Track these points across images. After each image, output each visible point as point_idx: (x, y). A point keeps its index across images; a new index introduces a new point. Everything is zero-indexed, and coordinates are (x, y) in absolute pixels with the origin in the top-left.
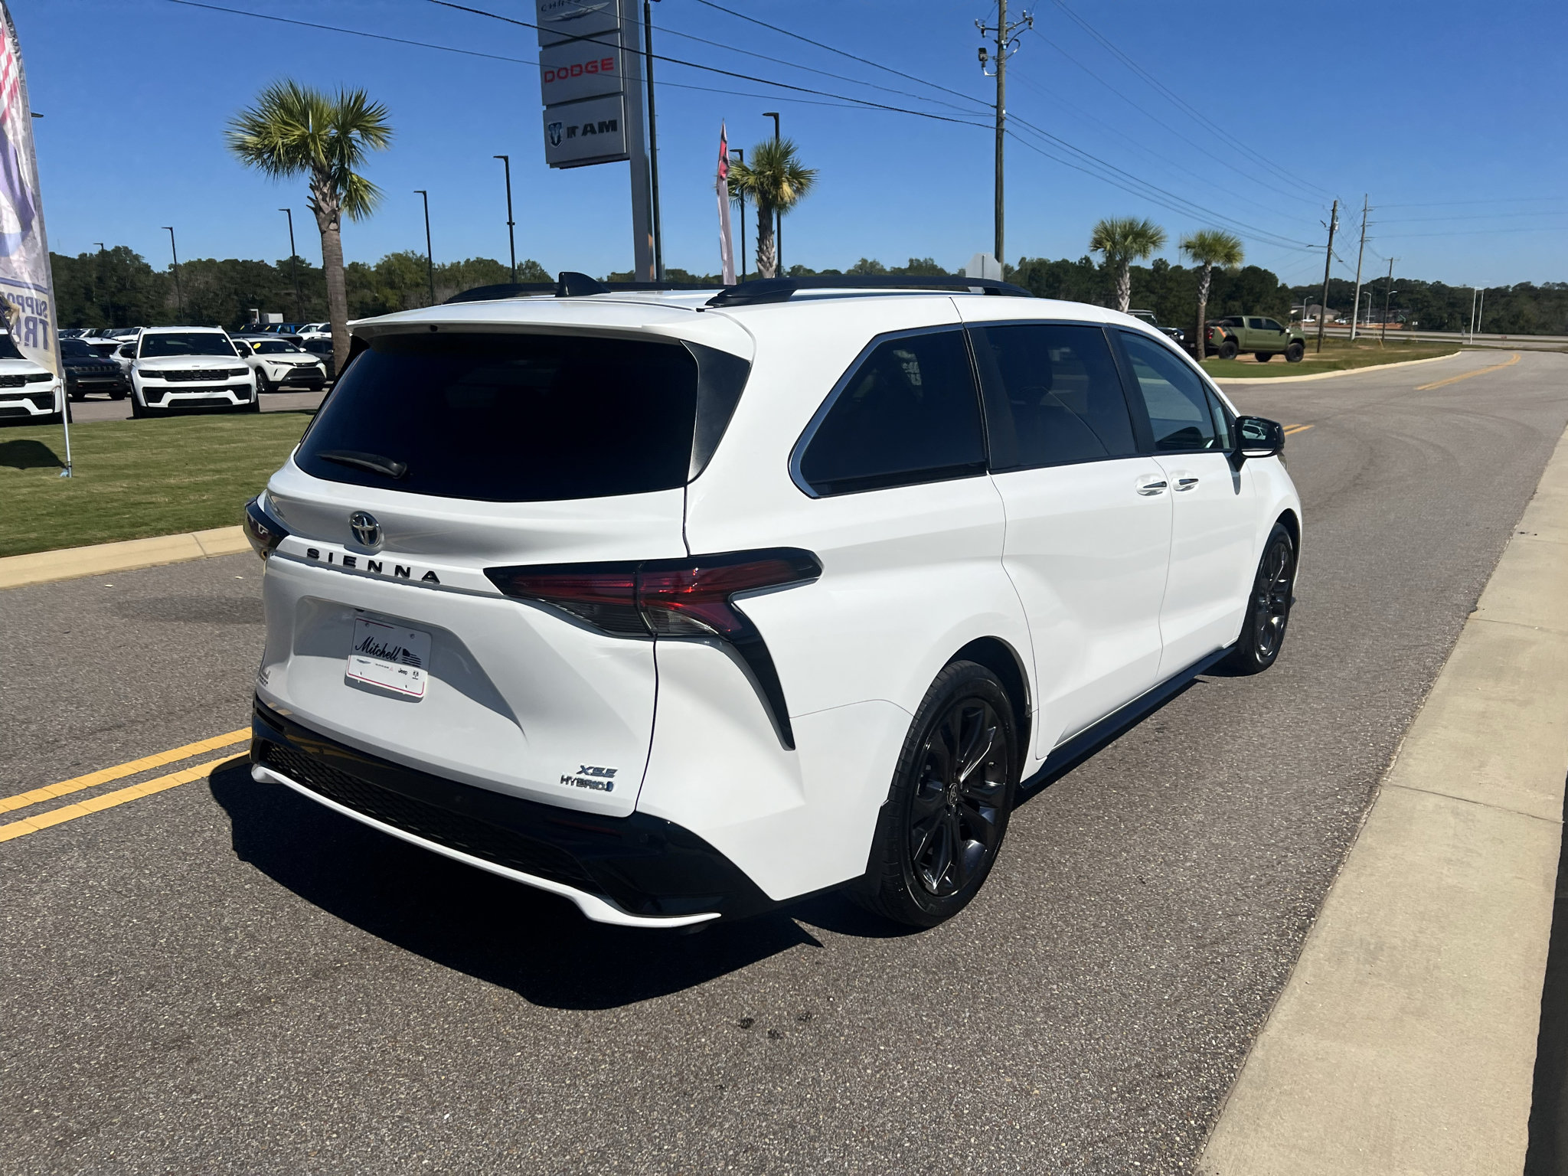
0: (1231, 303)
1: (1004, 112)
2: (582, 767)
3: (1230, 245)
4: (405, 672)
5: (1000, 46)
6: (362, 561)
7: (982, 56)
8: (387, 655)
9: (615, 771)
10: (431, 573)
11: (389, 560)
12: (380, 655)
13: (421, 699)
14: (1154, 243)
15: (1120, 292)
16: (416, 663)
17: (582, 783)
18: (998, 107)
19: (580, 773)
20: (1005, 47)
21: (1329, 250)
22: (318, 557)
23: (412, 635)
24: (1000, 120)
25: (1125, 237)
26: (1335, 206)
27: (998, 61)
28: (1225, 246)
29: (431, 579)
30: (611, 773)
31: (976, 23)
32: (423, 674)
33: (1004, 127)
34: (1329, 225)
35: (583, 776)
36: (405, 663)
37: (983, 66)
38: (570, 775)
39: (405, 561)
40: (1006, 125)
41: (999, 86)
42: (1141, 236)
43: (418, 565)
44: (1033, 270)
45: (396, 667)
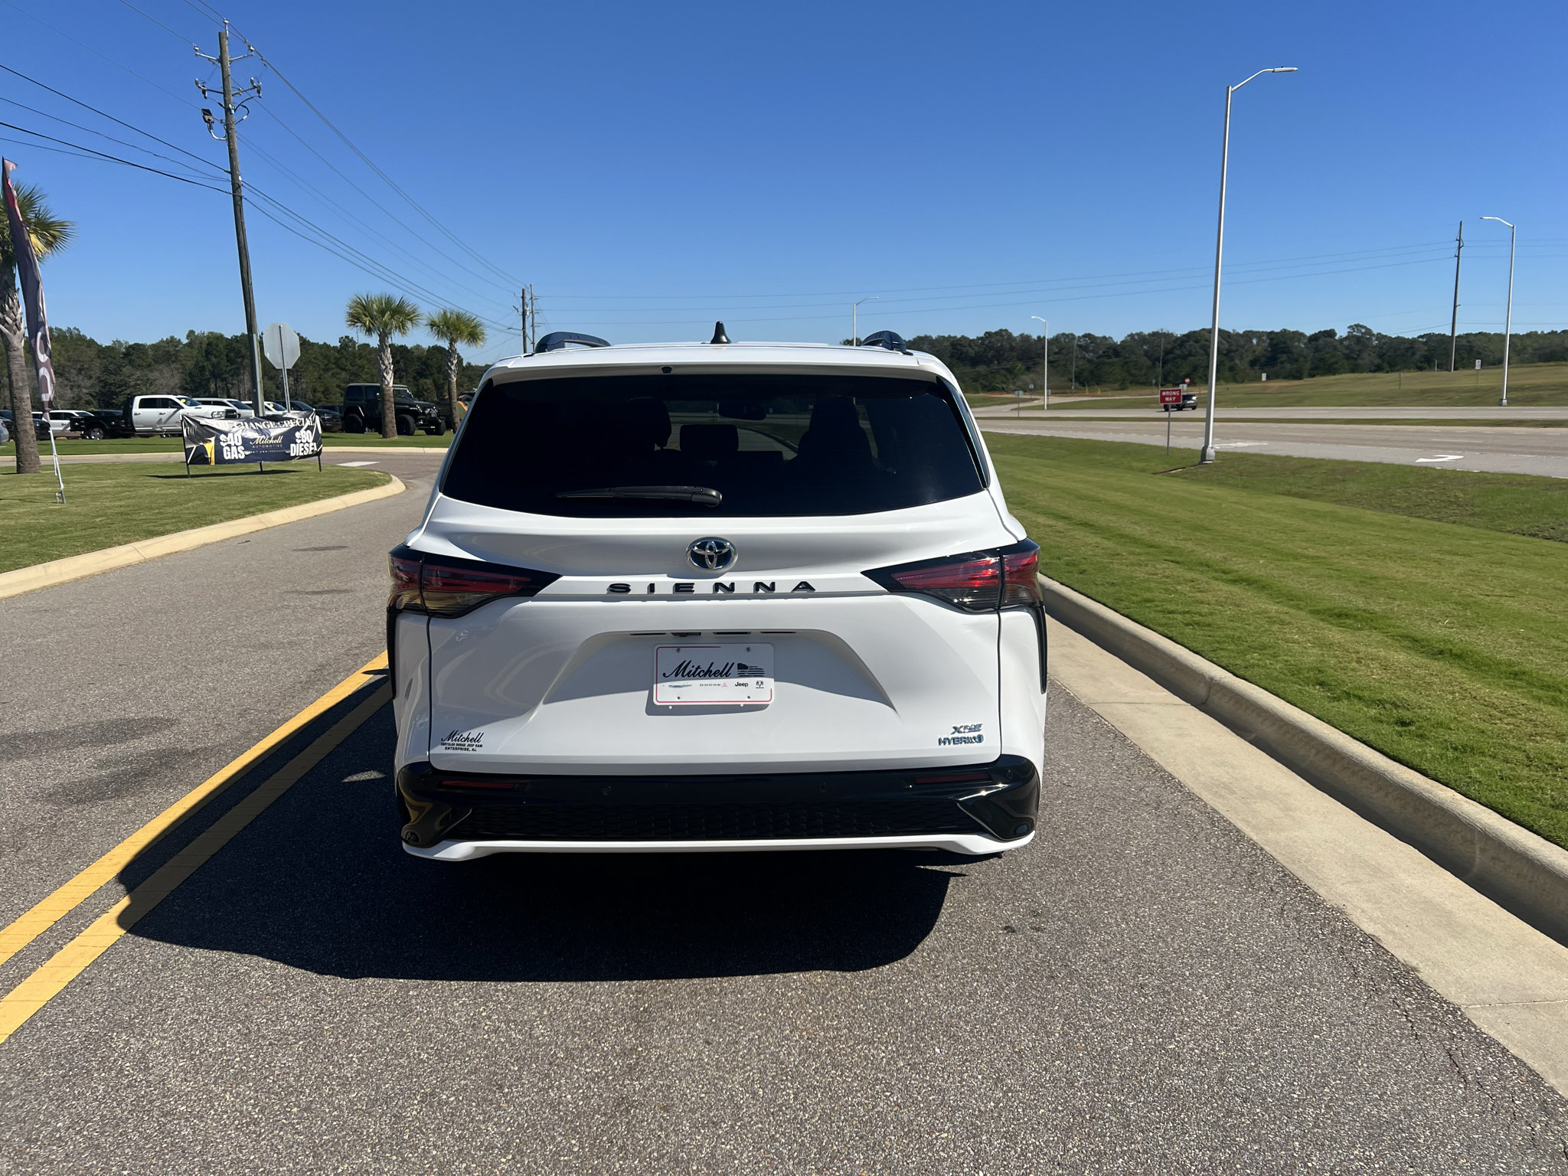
0: (422, 381)
1: (240, 178)
2: (954, 728)
3: (473, 324)
4: (745, 685)
5: (228, 110)
6: (703, 585)
7: (207, 117)
8: (714, 674)
9: (980, 725)
10: (805, 583)
11: (744, 580)
12: (705, 675)
13: (767, 706)
14: (411, 320)
15: (384, 367)
16: (758, 672)
17: (956, 741)
18: (233, 172)
19: (953, 733)
20: (233, 112)
21: (524, 332)
22: (629, 590)
23: (748, 649)
24: (236, 187)
25: (382, 313)
26: (523, 294)
27: (227, 125)
28: (467, 326)
29: (805, 588)
30: (977, 728)
31: (197, 83)
32: (769, 682)
33: (243, 194)
34: (521, 310)
35: (957, 735)
36: (742, 676)
37: (210, 128)
38: (946, 736)
39: (766, 578)
40: (244, 192)
41: (231, 151)
42: (395, 314)
43: (786, 579)
44: (209, 344)
45: (731, 682)
